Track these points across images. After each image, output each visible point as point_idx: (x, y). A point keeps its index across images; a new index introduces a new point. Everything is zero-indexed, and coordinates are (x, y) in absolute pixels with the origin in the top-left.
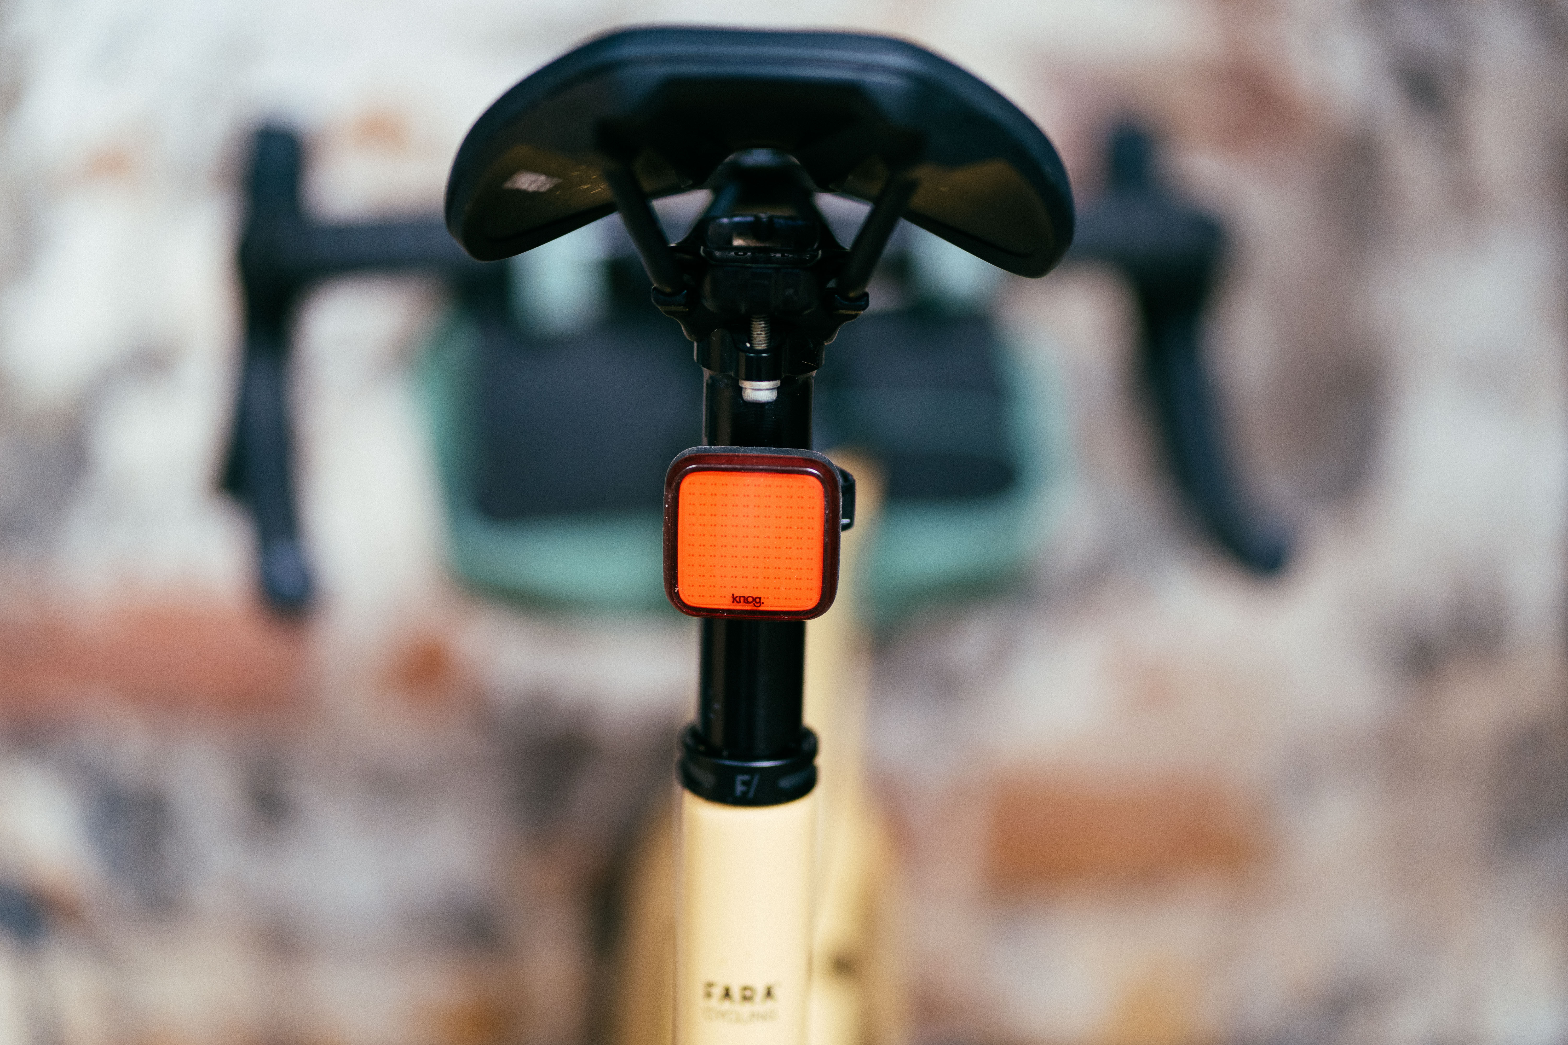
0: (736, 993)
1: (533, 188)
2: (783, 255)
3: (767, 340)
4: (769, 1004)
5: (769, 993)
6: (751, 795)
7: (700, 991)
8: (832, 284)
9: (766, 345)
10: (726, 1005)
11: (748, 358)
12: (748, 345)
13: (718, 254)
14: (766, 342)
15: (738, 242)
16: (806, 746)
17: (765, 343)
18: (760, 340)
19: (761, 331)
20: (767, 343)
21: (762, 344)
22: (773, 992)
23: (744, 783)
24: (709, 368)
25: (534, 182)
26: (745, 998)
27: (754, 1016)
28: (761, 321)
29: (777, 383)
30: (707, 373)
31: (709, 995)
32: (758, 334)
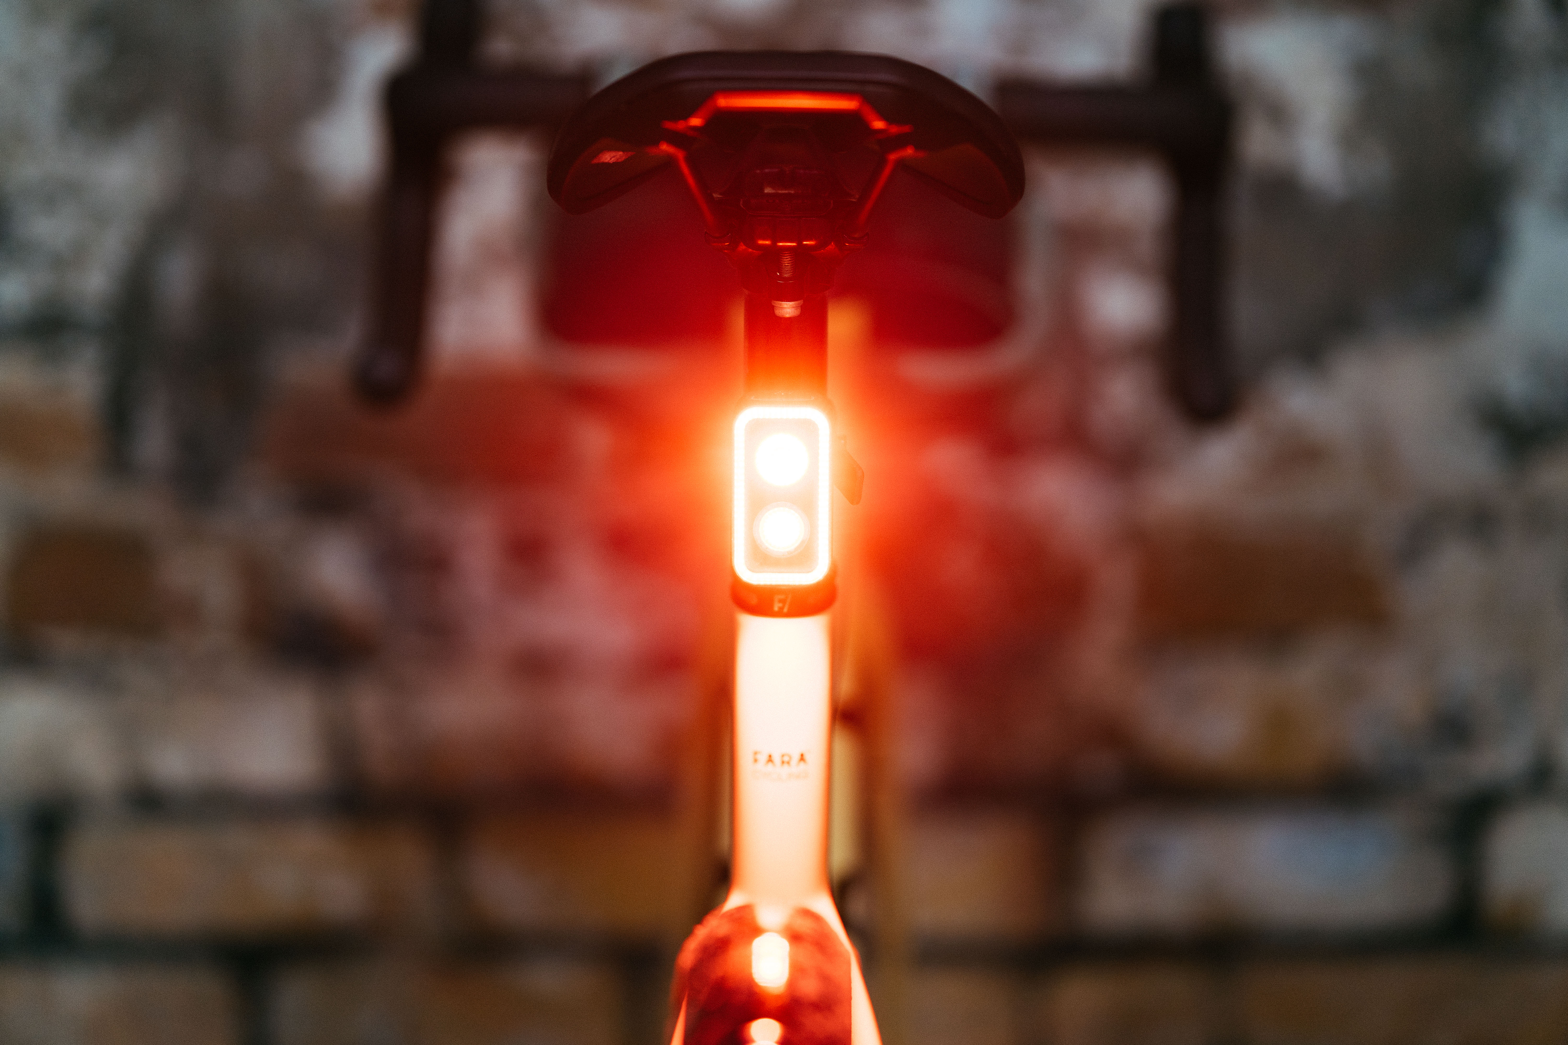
0: (777, 759)
1: (613, 161)
3: (792, 268)
4: (802, 766)
5: (802, 758)
6: (785, 610)
7: (749, 757)
9: (792, 273)
10: (769, 768)
11: (778, 283)
12: (778, 274)
13: (753, 201)
15: (768, 190)
18: (787, 271)
19: (788, 263)
20: (792, 271)
21: (788, 273)
22: (805, 757)
23: (780, 601)
24: (748, 289)
25: (614, 157)
26: (784, 763)
27: (791, 776)
28: (787, 256)
29: (800, 302)
30: (747, 293)
31: (756, 760)
32: (785, 266)
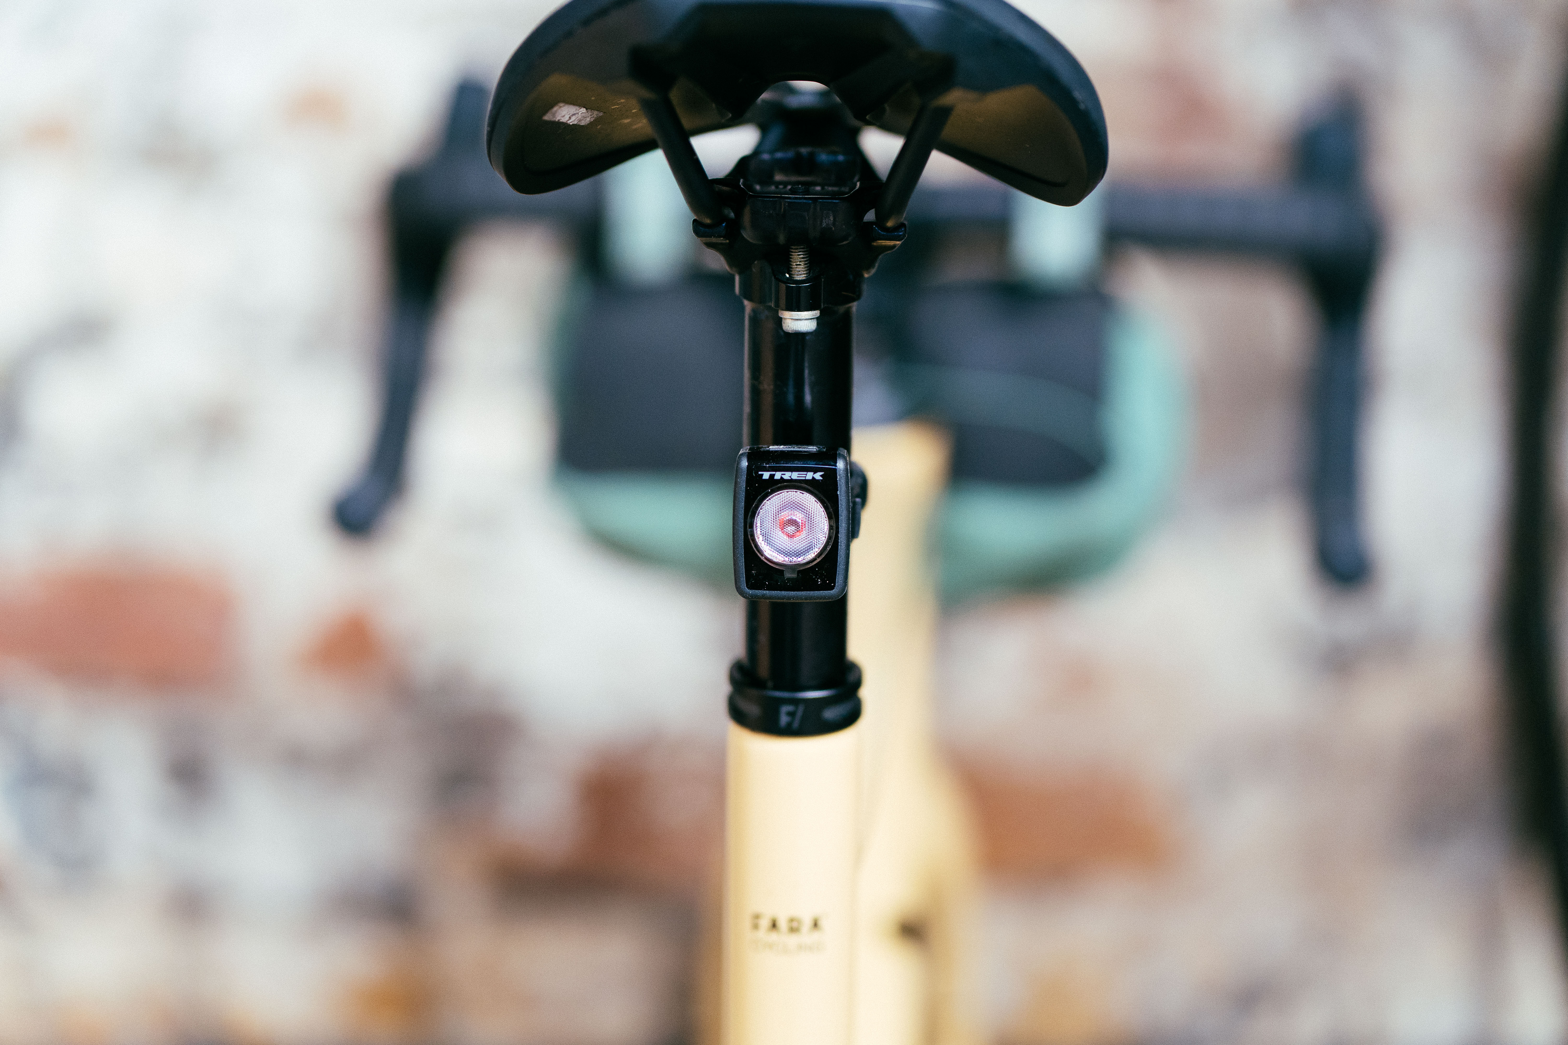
0: (783, 924)
1: (573, 121)
2: (823, 188)
3: (806, 271)
4: (816, 936)
5: (816, 925)
6: (796, 724)
7: (747, 923)
8: (870, 216)
9: (805, 275)
10: (774, 937)
11: (788, 288)
12: (788, 276)
13: (758, 187)
14: (805, 272)
15: (778, 177)
16: (852, 678)
17: (804, 274)
18: (800, 271)
19: (800, 261)
20: (806, 274)
21: (801, 275)
22: (820, 923)
23: (790, 714)
24: (750, 299)
25: (573, 115)
26: (793, 930)
27: (801, 948)
28: (799, 252)
30: (748, 305)
31: (756, 927)
32: (797, 265)
